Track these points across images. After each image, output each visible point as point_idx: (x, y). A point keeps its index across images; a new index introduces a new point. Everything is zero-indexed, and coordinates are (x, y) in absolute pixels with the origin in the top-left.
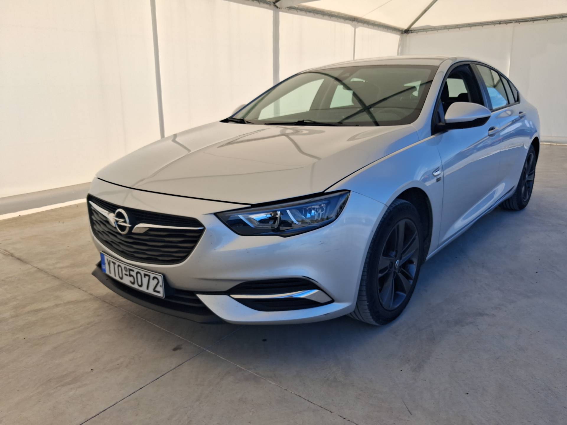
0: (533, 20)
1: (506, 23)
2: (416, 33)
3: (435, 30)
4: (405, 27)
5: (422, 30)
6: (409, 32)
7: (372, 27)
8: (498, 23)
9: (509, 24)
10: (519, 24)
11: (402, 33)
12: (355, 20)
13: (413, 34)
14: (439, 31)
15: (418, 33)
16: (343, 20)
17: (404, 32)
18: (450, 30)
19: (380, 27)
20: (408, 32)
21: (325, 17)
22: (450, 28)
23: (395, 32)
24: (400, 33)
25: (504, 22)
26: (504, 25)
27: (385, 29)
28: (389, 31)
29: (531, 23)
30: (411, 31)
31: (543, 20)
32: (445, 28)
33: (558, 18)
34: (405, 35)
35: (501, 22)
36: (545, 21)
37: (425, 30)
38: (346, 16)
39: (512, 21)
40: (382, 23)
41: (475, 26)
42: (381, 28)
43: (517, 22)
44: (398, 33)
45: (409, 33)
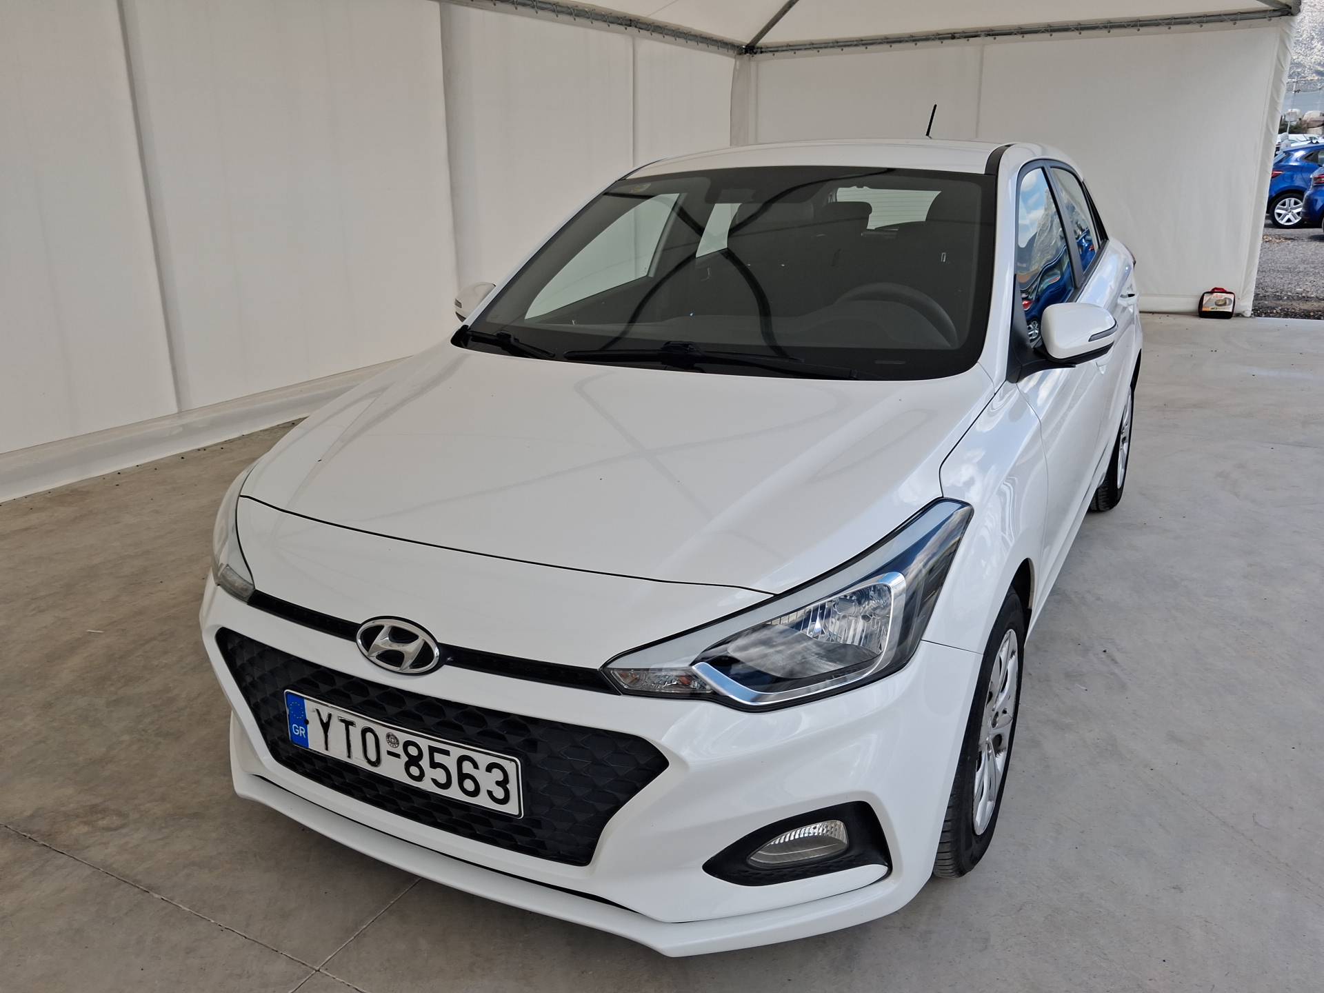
0: (1023, 32)
1: (965, 37)
2: (771, 54)
3: (814, 48)
4: (745, 39)
5: (784, 49)
6: (755, 51)
7: (673, 39)
8: (950, 35)
9: (971, 39)
10: (996, 41)
11: (740, 54)
12: (632, 24)
13: (763, 54)
14: (821, 50)
15: (776, 54)
16: (604, 25)
17: (744, 51)
18: (844, 49)
19: (689, 40)
20: (752, 50)
21: (559, 16)
22: (845, 46)
23: (725, 51)
24: (736, 52)
25: (964, 35)
26: (963, 41)
27: (700, 44)
28: (711, 48)
29: (1019, 37)
30: (761, 48)
31: (1043, 32)
32: (836, 44)
33: (1073, 30)
34: (745, 56)
35: (957, 35)
36: (1047, 35)
37: (791, 48)
38: (611, 13)
39: (979, 33)
40: (694, 30)
41: (900, 42)
42: (693, 43)
43: (989, 35)
44: (731, 52)
45: (755, 53)
